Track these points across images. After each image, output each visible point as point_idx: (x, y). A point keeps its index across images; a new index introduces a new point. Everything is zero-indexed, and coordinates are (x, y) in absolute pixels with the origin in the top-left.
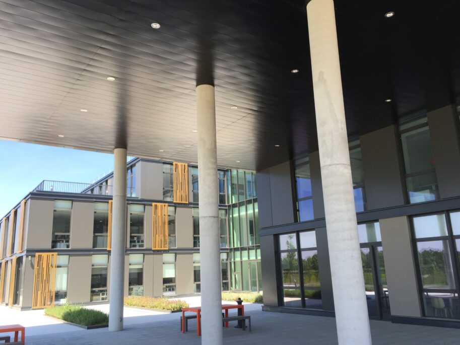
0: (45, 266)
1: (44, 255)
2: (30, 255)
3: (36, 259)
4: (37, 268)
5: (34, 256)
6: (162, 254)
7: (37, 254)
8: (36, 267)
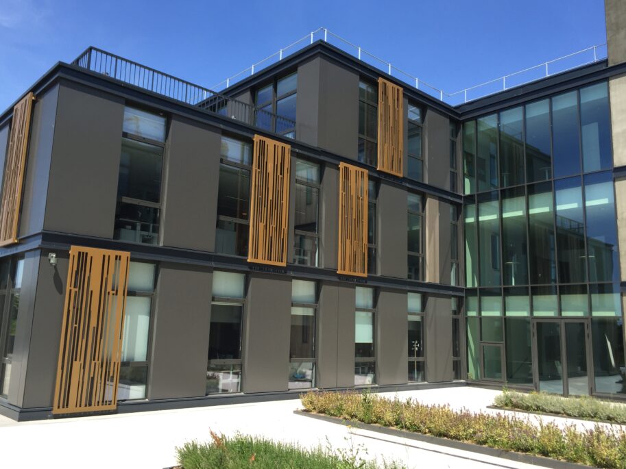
0: (95, 286)
1: (96, 253)
2: (53, 251)
3: (72, 265)
4: (74, 290)
5: (63, 255)
6: (353, 287)
7: (74, 250)
8: (69, 287)
